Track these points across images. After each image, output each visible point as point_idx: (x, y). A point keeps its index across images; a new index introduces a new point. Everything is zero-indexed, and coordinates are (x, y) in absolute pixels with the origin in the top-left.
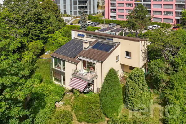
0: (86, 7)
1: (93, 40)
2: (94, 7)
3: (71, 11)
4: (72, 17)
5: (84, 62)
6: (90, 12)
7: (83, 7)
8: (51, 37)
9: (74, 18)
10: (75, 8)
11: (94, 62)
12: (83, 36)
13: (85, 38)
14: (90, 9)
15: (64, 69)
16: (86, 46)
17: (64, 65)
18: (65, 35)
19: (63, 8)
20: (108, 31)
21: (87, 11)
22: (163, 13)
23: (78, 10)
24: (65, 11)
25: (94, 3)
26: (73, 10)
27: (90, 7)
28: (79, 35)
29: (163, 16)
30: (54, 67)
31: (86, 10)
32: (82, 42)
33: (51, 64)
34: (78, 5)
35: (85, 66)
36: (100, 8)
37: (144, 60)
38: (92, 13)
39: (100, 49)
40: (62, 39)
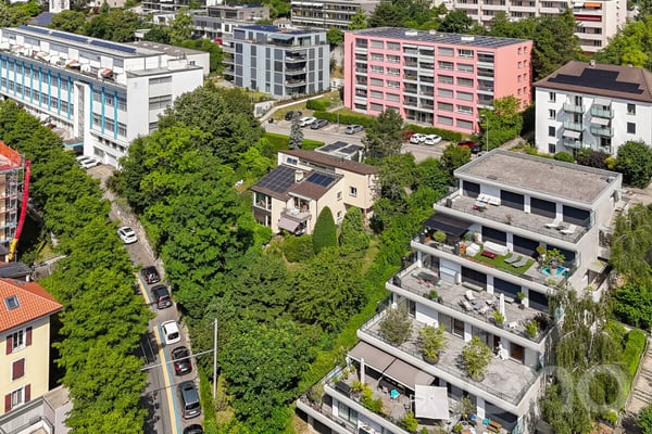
0: (303, 77)
1: (310, 169)
2: (321, 74)
3: (268, 85)
4: (272, 102)
5: (296, 199)
6: (312, 87)
7: (296, 77)
8: (243, 158)
9: (276, 105)
10: (278, 79)
11: (308, 199)
12: (295, 162)
13: (298, 166)
14: (312, 79)
15: (270, 208)
16: (299, 177)
17: (270, 203)
18: (264, 154)
19: (250, 75)
20: (336, 151)
21: (305, 86)
22: (456, 109)
23: (285, 83)
24: (254, 84)
25: (321, 66)
26: (272, 83)
27: (312, 75)
28: (289, 160)
29: (456, 113)
30: (255, 204)
31: (302, 83)
32: (293, 170)
33: (251, 200)
34: (284, 73)
35: (296, 204)
36: (336, 72)
37: (374, 199)
38: (317, 89)
39: (317, 182)
40: (261, 162)
